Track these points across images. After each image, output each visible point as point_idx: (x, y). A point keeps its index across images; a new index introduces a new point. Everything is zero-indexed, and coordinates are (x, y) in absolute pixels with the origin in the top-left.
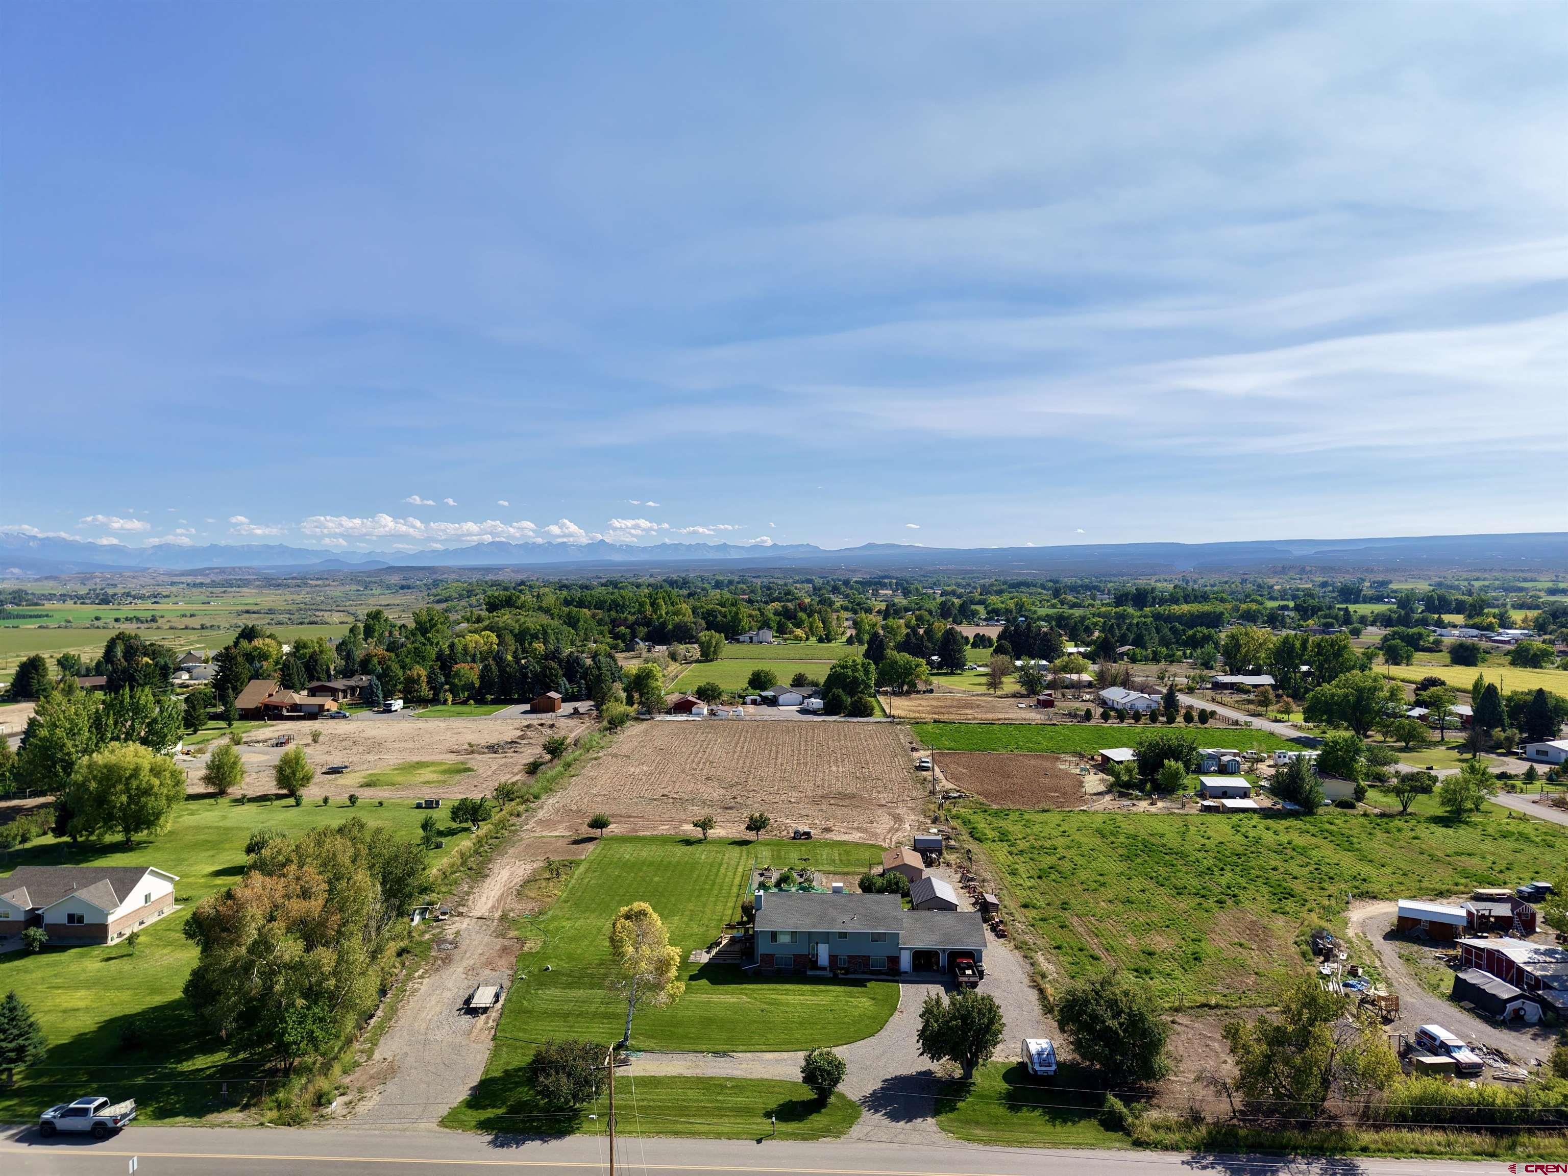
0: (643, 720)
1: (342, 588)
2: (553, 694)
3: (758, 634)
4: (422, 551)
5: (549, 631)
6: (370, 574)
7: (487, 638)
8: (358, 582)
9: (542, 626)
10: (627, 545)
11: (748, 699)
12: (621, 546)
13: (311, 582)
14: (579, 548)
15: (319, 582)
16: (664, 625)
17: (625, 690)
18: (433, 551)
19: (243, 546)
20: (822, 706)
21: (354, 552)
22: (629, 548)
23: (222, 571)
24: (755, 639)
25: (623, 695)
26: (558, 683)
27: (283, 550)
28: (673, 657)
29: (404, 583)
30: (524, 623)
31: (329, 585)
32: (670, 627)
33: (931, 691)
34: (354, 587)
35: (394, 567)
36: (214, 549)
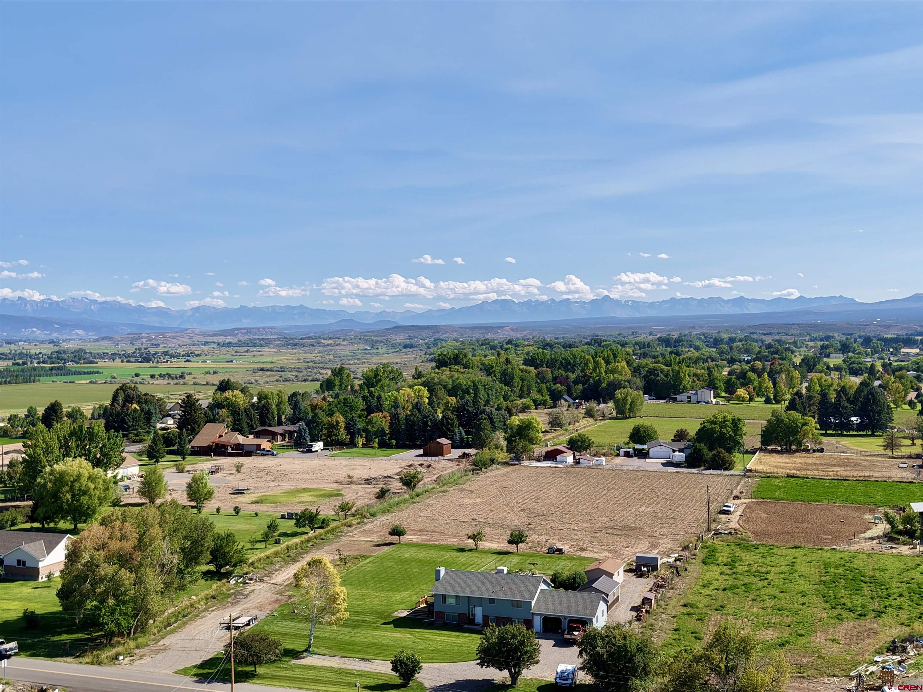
0: (512, 465)
1: (351, 348)
2: (443, 441)
3: (696, 394)
4: (430, 311)
5: (480, 387)
6: (379, 333)
7: (419, 392)
8: (366, 342)
9: (473, 382)
10: (633, 301)
11: (622, 451)
12: (627, 301)
13: (323, 341)
14: (583, 304)
15: (331, 342)
16: (598, 383)
17: (506, 439)
18: (440, 310)
19: (268, 308)
20: (684, 459)
21: (367, 312)
22: (636, 304)
23: (249, 331)
24: (693, 398)
25: (503, 443)
26: (453, 432)
27: (302, 310)
28: (589, 414)
29: (408, 342)
30: (457, 379)
31: (339, 344)
32: (604, 385)
33: (822, 450)
34: (362, 346)
35: (400, 327)
36: (243, 311)
